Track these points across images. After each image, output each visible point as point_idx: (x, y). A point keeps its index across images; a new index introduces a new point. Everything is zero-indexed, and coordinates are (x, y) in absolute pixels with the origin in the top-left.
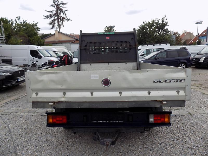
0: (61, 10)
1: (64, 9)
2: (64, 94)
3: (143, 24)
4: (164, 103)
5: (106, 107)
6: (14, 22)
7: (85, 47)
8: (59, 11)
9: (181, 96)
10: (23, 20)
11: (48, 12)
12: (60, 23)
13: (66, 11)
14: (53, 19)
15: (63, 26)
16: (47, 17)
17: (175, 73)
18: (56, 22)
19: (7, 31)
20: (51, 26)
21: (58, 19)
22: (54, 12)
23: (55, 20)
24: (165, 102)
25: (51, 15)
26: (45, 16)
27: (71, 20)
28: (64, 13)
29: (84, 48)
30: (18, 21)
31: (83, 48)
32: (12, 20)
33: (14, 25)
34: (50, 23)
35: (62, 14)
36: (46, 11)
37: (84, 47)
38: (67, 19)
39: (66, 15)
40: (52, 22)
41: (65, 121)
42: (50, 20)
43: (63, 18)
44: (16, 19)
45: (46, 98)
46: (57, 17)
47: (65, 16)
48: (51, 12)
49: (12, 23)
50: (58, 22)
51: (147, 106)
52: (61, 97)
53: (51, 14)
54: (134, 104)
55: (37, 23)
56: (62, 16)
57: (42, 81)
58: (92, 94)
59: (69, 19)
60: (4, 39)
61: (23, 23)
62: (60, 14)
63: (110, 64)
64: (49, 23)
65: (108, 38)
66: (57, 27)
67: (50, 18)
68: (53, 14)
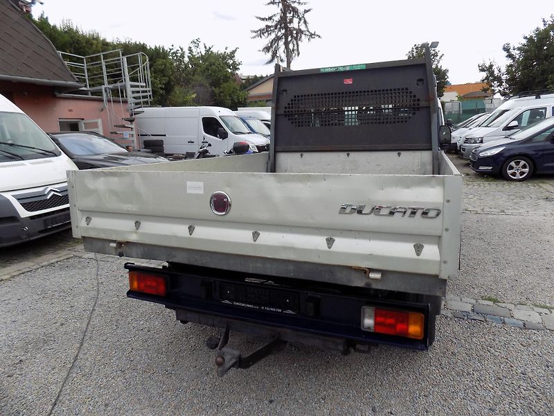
0: (295, 11)
1: (301, 9)
2: (137, 224)
3: (542, 27)
4: (372, 275)
5: (225, 268)
6: (187, 53)
7: (288, 110)
8: (288, 15)
9: (427, 262)
10: (205, 47)
11: (263, 19)
12: (291, 46)
13: (306, 11)
14: (273, 36)
15: (299, 54)
16: (261, 32)
17: (408, 187)
18: (281, 43)
19: (164, 76)
20: (269, 56)
21: (286, 35)
22: (277, 18)
23: (278, 39)
24: (378, 276)
25: (268, 27)
26: (255, 32)
27: (319, 37)
28: (300, 19)
29: (285, 112)
30: (194, 50)
31: (282, 111)
32: (182, 49)
33: (186, 59)
34: (267, 49)
35: (296, 20)
36: (257, 18)
37: (286, 108)
38: (307, 33)
39: (305, 22)
40: (271, 46)
41: (162, 289)
42: (266, 40)
43: (300, 31)
44: (192, 45)
45: (104, 230)
46: (283, 31)
47: (303, 27)
48: (270, 18)
49: (183, 56)
50: (286, 44)
51: (326, 278)
52: (131, 232)
53: (269, 23)
54: (291, 267)
55: (236, 50)
56: (296, 27)
57: (95, 191)
58: (191, 229)
59: (313, 33)
60: (150, 96)
61: (203, 53)
62: (291, 21)
63: (352, 154)
64: (264, 49)
65: (349, 81)
66: (284, 56)
67: (266, 34)
68: (275, 23)
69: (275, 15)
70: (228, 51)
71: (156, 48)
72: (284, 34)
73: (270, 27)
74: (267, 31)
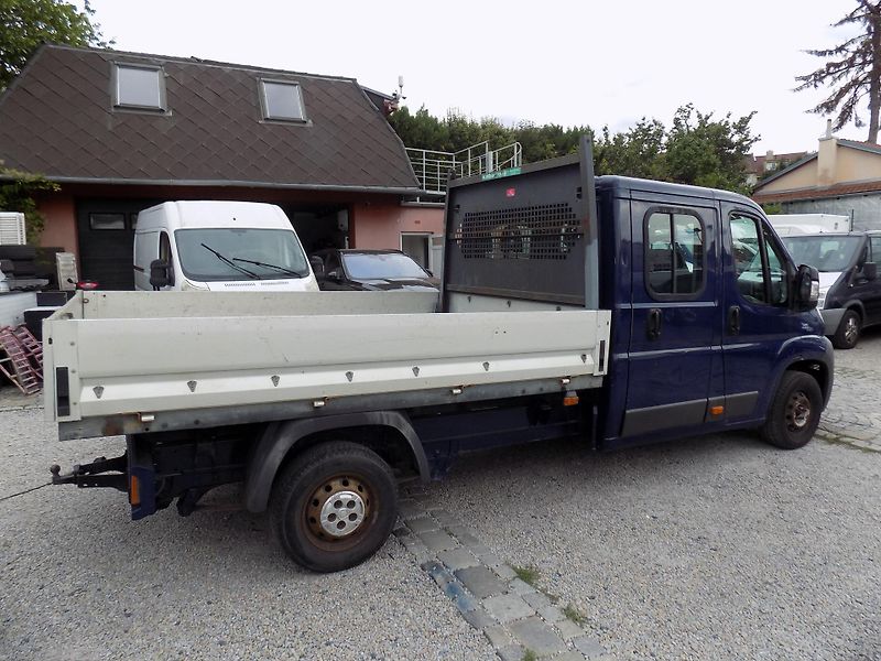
10: (699, 116)
11: (823, 53)
20: (835, 115)
21: (874, 76)
22: (857, 46)
23: (856, 83)
25: (832, 65)
26: (804, 79)
34: (829, 106)
36: (811, 52)
40: (837, 101)
46: (869, 68)
48: (840, 49)
50: (874, 91)
53: (838, 58)
55: (750, 118)
64: (820, 107)
67: (829, 79)
68: (850, 55)
69: (852, 41)
70: (735, 119)
71: (576, 129)
72: (870, 74)
73: (837, 65)
74: (829, 74)
